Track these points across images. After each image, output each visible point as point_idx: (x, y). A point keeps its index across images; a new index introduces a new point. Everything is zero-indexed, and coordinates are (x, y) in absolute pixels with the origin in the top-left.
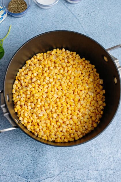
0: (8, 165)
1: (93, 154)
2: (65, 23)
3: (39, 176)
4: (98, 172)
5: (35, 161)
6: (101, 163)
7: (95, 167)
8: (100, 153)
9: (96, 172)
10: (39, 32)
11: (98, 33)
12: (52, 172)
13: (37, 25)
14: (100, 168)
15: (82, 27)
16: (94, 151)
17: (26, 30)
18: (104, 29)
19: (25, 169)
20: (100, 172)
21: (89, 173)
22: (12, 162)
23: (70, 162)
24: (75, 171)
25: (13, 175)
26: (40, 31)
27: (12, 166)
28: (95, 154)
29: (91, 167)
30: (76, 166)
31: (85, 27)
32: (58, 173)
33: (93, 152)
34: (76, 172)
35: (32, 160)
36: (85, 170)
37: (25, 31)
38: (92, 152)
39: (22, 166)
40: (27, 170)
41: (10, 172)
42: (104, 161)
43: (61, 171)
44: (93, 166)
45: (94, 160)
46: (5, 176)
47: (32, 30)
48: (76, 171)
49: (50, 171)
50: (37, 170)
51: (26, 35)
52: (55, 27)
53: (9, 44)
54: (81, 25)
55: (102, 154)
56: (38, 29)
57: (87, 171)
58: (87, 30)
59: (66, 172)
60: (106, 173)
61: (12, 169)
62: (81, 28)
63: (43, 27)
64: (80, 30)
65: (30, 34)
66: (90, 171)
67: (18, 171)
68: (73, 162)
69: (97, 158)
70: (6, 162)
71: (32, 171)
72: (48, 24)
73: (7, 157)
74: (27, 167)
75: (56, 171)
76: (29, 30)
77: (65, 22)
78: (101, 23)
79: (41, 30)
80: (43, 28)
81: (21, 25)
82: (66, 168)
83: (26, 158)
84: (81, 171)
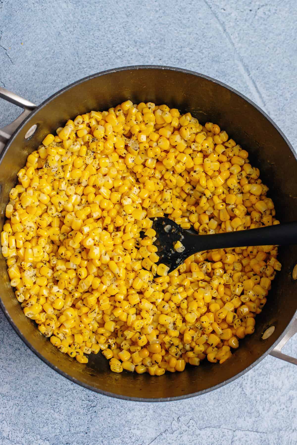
0: (17, 411)
1: (248, 388)
2: (188, 30)
3: (102, 442)
4: (258, 435)
5: (93, 401)
6: (268, 411)
7: (251, 421)
8: (267, 386)
9: (252, 435)
10: (118, 48)
11: (272, 65)
12: (138, 433)
13: (111, 28)
14: (264, 425)
15: (233, 44)
16: (250, 379)
17: (81, 41)
18: (291, 56)
19: (65, 423)
20: (264, 437)
21: (236, 438)
22: (30, 404)
23: (187, 408)
24: (198, 432)
25: (32, 439)
26: (119, 46)
27: (29, 413)
28: (253, 389)
29: (241, 423)
30: (203, 418)
31: (240, 45)
32: (154, 437)
33: (249, 382)
34: (201, 435)
35: (83, 399)
36: (226, 431)
37: (78, 42)
38: (244, 383)
39: (56, 415)
40: (70, 425)
41: (23, 431)
42: (275, 408)
43: (162, 429)
44: (247, 419)
45: (249, 404)
46: (7, 441)
47: (97, 41)
48: (202, 432)
49: (132, 431)
50: (97, 427)
51: (80, 53)
52: (159, 39)
53: (33, 75)
54: (230, 39)
55: (270, 388)
56: (113, 41)
57: (230, 433)
58: (245, 55)
59: (176, 434)
60: (279, 439)
61: (28, 420)
62: (230, 46)
63: (129, 35)
64: (226, 51)
65: (92, 50)
66: (239, 434)
67: (45, 429)
68: (194, 406)
69: (258, 398)
70: (11, 403)
71: (82, 429)
72: (142, 30)
73: (16, 389)
74: (69, 416)
75: (148, 429)
76: (88, 40)
77: (189, 27)
78: (282, 38)
79: (123, 44)
80: (127, 38)
81: (68, 25)
82: (176, 423)
83: (68, 393)
84: (215, 431)
